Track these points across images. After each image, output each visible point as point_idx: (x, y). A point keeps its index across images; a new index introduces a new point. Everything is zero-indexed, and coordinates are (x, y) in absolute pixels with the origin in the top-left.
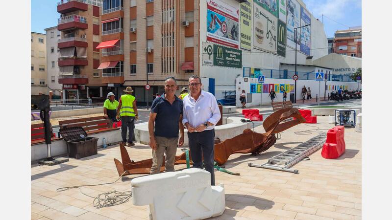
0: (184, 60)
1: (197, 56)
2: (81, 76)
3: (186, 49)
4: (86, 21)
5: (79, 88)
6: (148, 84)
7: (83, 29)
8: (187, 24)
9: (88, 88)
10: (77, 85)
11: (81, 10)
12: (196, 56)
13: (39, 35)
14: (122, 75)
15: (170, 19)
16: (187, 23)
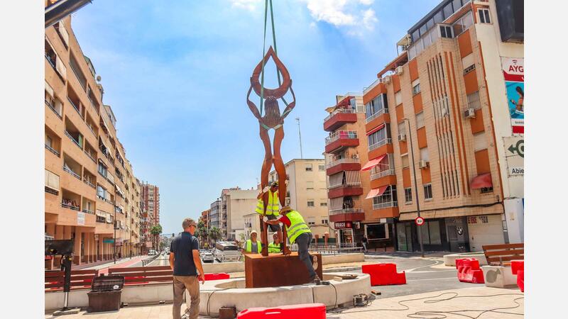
0: (476, 173)
1: (495, 163)
2: (355, 210)
3: (476, 153)
4: (356, 136)
5: (353, 226)
6: (419, 217)
7: (354, 146)
8: (471, 114)
9: (366, 227)
10: (351, 222)
11: (349, 122)
12: (492, 163)
13: (319, 162)
14: (396, 204)
15: (444, 111)
16: (470, 111)
